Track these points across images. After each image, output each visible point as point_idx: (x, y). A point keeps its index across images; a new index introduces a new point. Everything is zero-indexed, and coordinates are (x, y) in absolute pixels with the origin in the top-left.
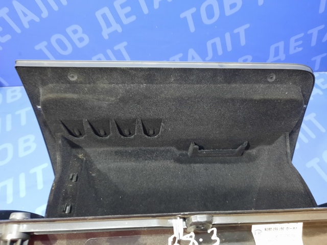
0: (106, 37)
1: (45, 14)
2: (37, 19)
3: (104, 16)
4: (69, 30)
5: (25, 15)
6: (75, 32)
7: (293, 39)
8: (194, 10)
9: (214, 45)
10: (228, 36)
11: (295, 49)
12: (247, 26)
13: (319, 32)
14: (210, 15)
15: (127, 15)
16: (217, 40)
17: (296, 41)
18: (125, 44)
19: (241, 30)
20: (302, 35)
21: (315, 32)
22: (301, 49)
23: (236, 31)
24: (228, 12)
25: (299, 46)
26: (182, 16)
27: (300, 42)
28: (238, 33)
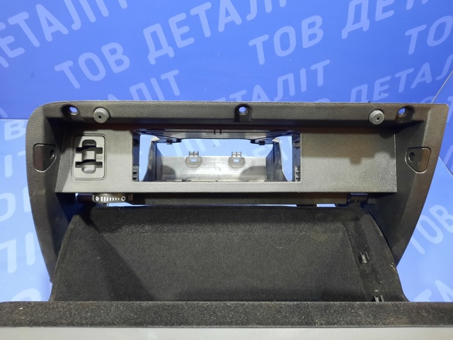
0: (153, 62)
1: (77, 25)
2: (65, 31)
3: (154, 35)
4: (105, 49)
5: (50, 24)
6: (113, 52)
7: (378, 83)
8: (266, 37)
9: (286, 83)
10: (303, 72)
11: (380, 94)
12: (327, 62)
13: (408, 76)
14: (285, 45)
15: (184, 37)
16: (290, 77)
17: (382, 85)
18: (176, 72)
19: (319, 67)
20: (389, 78)
21: (403, 75)
22: (386, 95)
23: (313, 67)
24: (306, 44)
25: (385, 92)
26: (251, 43)
27: (387, 87)
28: (316, 70)
